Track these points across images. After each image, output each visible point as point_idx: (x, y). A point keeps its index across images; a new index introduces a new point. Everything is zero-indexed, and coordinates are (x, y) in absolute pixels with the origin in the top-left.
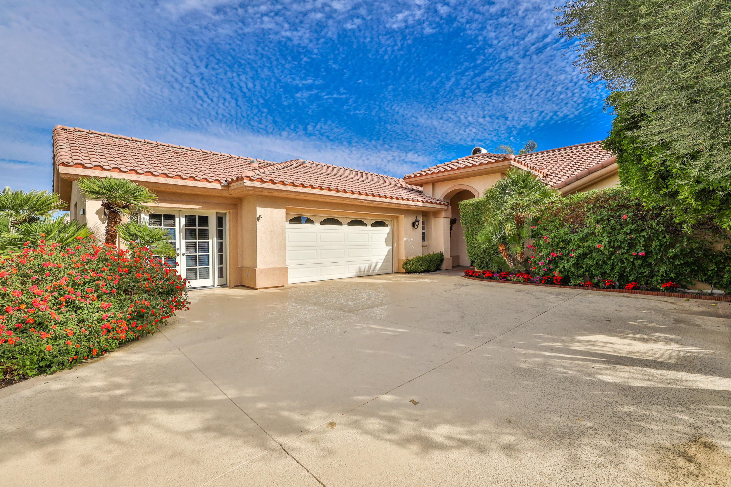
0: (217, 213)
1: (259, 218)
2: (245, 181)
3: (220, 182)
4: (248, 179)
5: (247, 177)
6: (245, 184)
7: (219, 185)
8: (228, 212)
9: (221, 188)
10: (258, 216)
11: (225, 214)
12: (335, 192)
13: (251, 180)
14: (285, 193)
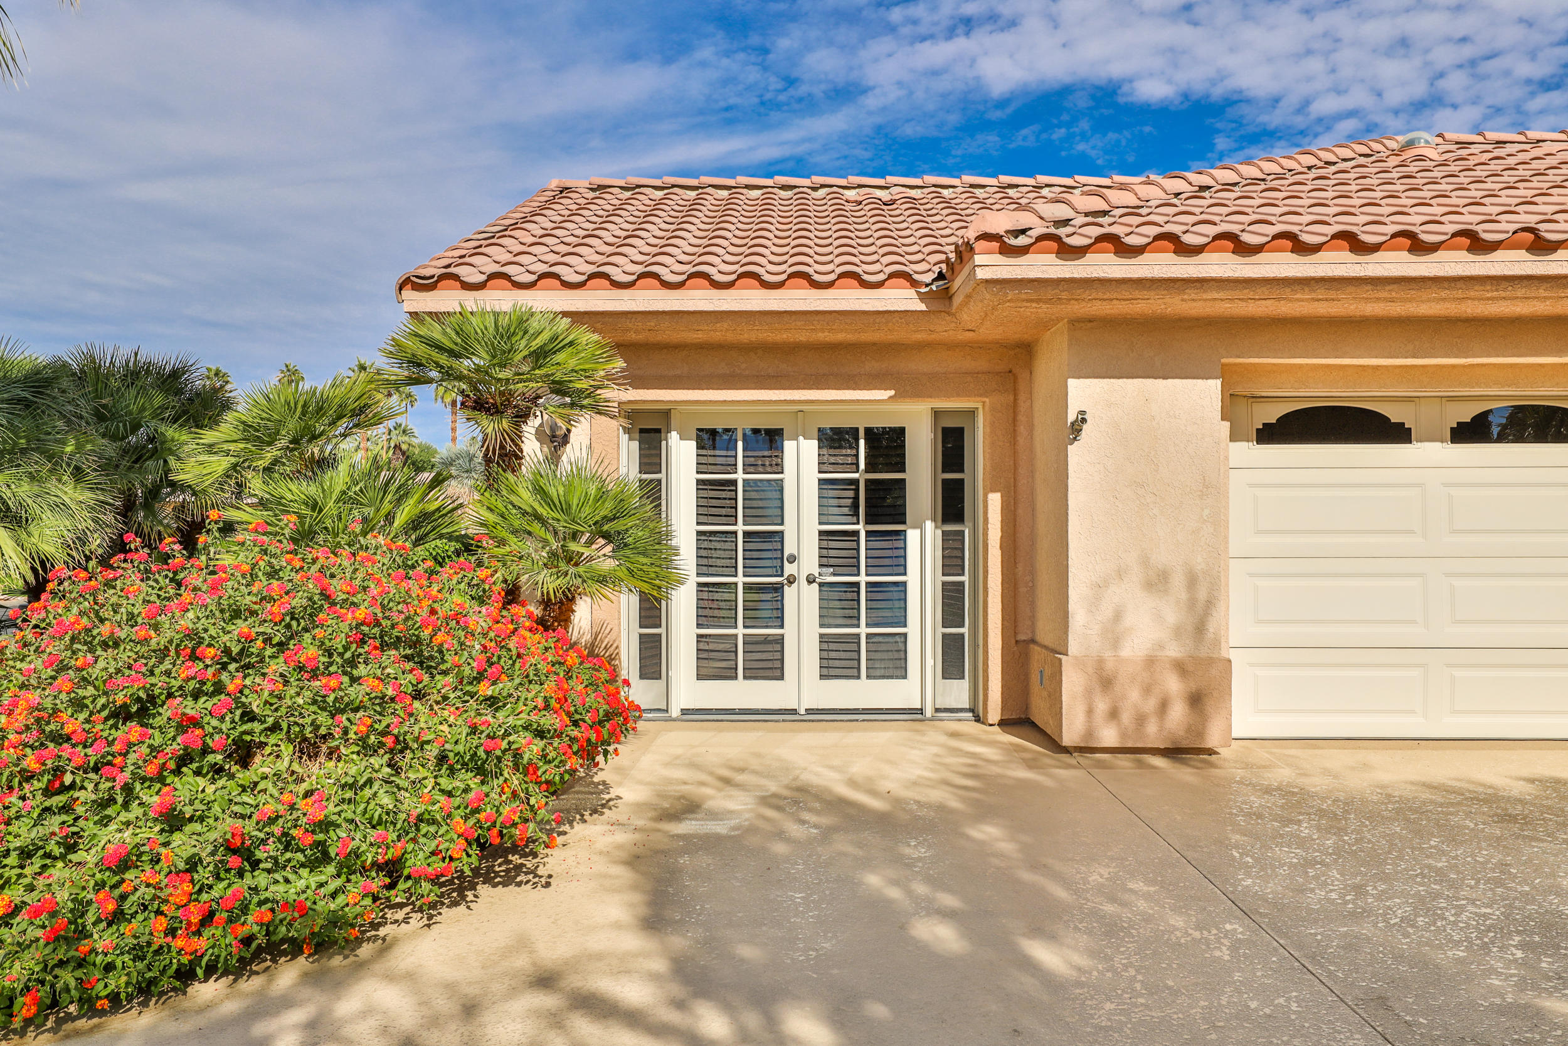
0: (937, 414)
1: (1076, 428)
2: (978, 259)
3: (914, 284)
4: (995, 245)
5: (985, 237)
6: (981, 274)
7: (911, 293)
8: (980, 406)
9: (922, 307)
10: (1071, 417)
11: (972, 413)
12: (1522, 254)
13: (1007, 250)
14: (1191, 294)
